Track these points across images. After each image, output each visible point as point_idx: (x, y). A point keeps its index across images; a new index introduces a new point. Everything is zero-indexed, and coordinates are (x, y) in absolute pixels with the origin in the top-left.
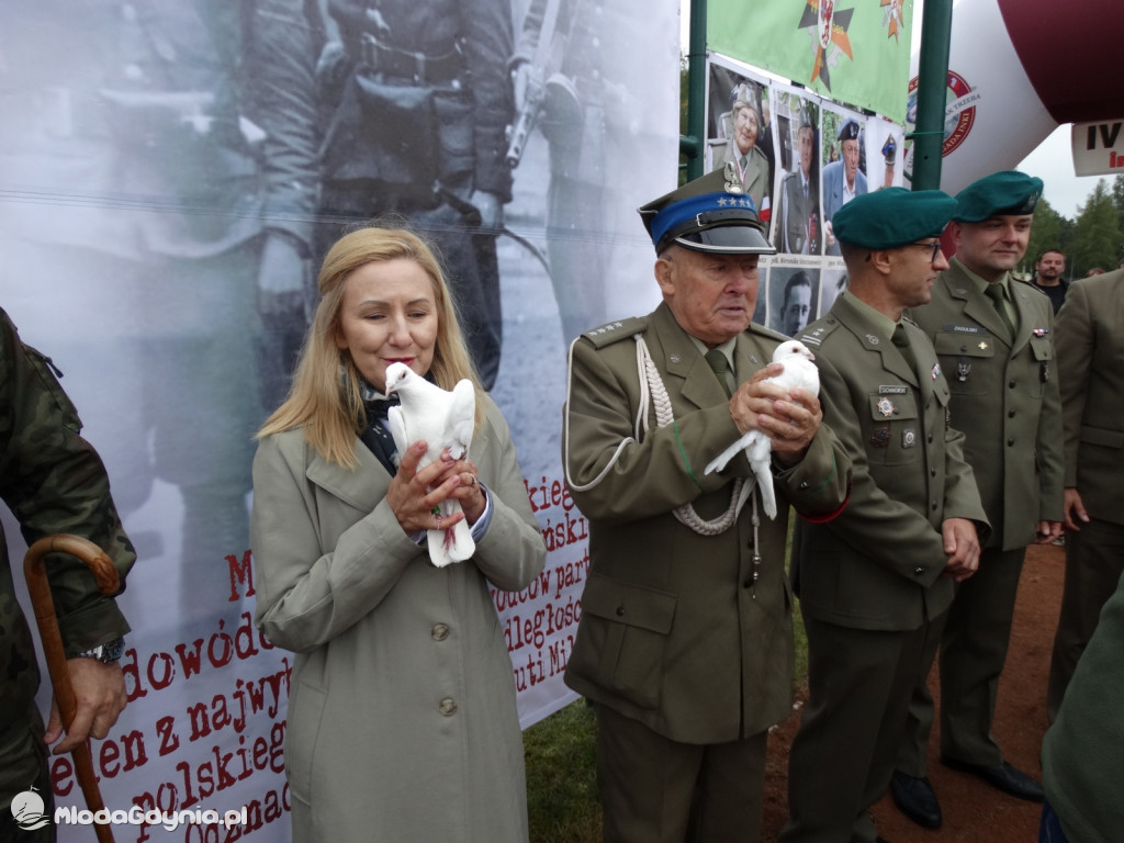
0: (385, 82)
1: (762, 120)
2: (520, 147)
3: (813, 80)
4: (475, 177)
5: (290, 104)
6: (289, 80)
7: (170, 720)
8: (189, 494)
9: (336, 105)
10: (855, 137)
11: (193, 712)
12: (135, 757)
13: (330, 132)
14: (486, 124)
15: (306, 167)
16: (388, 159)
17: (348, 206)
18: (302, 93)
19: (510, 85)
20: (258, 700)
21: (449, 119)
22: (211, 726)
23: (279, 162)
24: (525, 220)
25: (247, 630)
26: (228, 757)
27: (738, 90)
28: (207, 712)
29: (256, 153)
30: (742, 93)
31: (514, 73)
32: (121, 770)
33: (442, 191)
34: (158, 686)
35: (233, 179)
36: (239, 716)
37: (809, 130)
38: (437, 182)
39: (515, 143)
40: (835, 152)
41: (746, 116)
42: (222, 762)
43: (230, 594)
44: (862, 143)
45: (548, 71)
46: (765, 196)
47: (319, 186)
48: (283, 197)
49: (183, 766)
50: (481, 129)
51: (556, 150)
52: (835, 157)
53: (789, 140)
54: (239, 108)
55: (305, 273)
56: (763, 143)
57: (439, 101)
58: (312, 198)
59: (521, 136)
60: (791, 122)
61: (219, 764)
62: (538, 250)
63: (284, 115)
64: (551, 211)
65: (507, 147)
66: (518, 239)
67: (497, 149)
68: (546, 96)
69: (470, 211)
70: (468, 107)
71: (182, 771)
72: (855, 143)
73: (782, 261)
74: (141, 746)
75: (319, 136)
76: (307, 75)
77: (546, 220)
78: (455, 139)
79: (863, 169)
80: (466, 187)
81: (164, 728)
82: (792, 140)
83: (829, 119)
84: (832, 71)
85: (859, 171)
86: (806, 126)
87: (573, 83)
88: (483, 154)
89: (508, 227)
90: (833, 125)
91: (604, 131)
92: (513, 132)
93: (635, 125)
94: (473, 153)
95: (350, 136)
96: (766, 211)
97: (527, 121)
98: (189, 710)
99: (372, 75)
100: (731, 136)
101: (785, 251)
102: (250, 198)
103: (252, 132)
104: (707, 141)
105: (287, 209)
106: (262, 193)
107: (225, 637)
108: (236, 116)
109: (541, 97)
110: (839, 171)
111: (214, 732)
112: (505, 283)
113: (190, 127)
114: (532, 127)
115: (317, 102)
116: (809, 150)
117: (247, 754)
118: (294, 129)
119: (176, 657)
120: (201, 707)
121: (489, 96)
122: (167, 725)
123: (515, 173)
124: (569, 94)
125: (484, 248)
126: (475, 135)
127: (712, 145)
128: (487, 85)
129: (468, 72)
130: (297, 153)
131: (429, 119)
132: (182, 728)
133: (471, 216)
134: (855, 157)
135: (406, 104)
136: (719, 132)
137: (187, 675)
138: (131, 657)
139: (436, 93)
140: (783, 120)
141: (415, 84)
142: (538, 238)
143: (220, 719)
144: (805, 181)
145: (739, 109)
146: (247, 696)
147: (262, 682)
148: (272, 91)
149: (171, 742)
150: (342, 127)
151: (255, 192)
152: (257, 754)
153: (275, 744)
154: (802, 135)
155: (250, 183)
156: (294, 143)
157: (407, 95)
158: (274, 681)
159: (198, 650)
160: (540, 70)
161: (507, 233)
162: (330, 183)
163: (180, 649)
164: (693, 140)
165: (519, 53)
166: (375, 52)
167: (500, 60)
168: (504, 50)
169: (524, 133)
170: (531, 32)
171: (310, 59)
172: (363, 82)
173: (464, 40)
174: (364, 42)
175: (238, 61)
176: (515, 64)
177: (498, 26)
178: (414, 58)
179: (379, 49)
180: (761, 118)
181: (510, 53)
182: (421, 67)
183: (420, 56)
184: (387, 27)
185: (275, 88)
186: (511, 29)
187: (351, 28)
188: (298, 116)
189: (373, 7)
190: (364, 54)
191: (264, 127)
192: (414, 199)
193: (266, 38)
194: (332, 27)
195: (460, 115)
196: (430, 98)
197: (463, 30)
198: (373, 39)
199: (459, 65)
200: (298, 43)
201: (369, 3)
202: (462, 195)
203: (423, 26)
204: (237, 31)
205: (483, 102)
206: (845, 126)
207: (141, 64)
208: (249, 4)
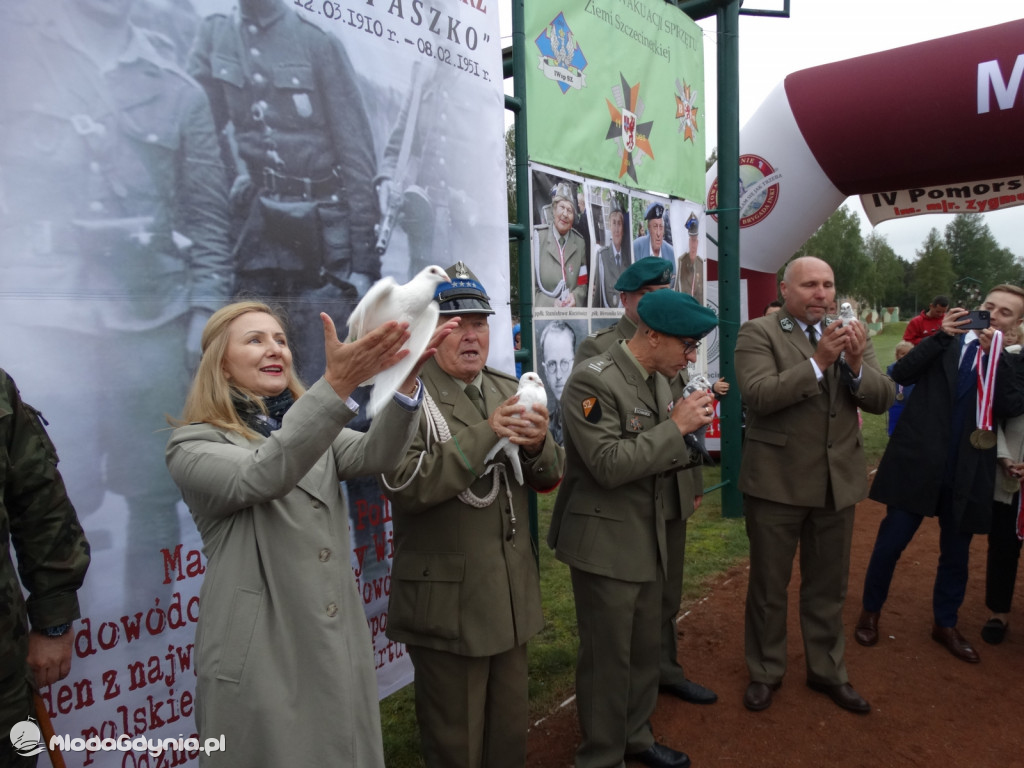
0: (282, 200)
1: (578, 209)
2: (386, 240)
3: (621, 176)
4: (352, 263)
5: (210, 220)
6: (209, 204)
8: (132, 502)
9: (245, 218)
13: (240, 238)
14: (359, 224)
15: (222, 263)
16: (284, 254)
17: (254, 288)
18: (219, 212)
19: (376, 196)
21: (330, 223)
23: (202, 261)
27: (556, 188)
29: (186, 256)
30: (560, 191)
31: (378, 188)
33: (326, 274)
35: (168, 275)
36: (169, 674)
37: (620, 214)
38: (323, 268)
39: (382, 237)
40: (643, 229)
41: (563, 207)
43: (164, 579)
44: (666, 221)
45: (405, 184)
46: (582, 265)
47: (233, 276)
48: (205, 284)
50: (355, 228)
51: (414, 240)
52: (643, 232)
53: (602, 222)
54: (172, 225)
56: (580, 226)
57: (322, 211)
58: (227, 284)
59: (387, 231)
60: (603, 209)
63: (206, 228)
65: (376, 240)
67: (368, 242)
68: (405, 202)
69: (348, 288)
70: (344, 214)
72: (660, 221)
73: (602, 313)
75: (232, 241)
76: (224, 200)
78: (335, 237)
79: (669, 241)
80: (344, 271)
83: (637, 204)
84: (637, 169)
85: (665, 242)
86: (617, 211)
87: (426, 191)
88: (358, 246)
91: (450, 225)
92: (380, 229)
93: (473, 220)
94: (350, 246)
95: (256, 240)
96: (584, 277)
97: (390, 221)
99: (271, 196)
100: (551, 222)
101: (603, 306)
102: (180, 287)
103: (182, 241)
105: (207, 293)
106: (189, 283)
108: (170, 231)
109: (400, 203)
110: (646, 243)
113: (136, 241)
114: (394, 225)
115: (230, 217)
116: (620, 228)
121: (360, 205)
123: (383, 259)
124: (424, 200)
126: (351, 232)
127: (538, 230)
128: (358, 197)
129: (344, 189)
130: (216, 254)
131: (317, 224)
133: (351, 291)
134: (661, 232)
135: (298, 214)
136: (542, 220)
139: (320, 205)
140: (596, 208)
141: (304, 200)
144: (617, 253)
145: (557, 202)
148: (197, 212)
150: (250, 233)
151: (184, 283)
154: (613, 218)
155: (180, 277)
156: (213, 246)
157: (298, 208)
160: (399, 184)
162: (241, 273)
164: (520, 227)
165: (381, 173)
166: (274, 180)
167: (367, 179)
168: (369, 172)
169: (389, 229)
170: (390, 158)
171: (225, 188)
172: (265, 201)
173: (339, 167)
174: (265, 174)
175: (172, 193)
176: (379, 181)
177: (364, 156)
178: (303, 182)
179: (276, 177)
180: (577, 207)
181: (374, 173)
182: (309, 188)
183: (307, 180)
184: (282, 162)
185: (198, 209)
186: (374, 157)
187: (255, 165)
188: (216, 228)
189: (272, 149)
190: (265, 182)
191: (190, 238)
192: (306, 281)
193: (192, 177)
194: (241, 165)
195: (339, 220)
196: (316, 210)
197: (338, 161)
198: (272, 171)
199: (336, 185)
200: (216, 178)
201: (269, 147)
202: (342, 277)
203: (309, 159)
204: (172, 174)
205: (356, 209)
206: (651, 208)
207: (103, 200)
208: (180, 154)
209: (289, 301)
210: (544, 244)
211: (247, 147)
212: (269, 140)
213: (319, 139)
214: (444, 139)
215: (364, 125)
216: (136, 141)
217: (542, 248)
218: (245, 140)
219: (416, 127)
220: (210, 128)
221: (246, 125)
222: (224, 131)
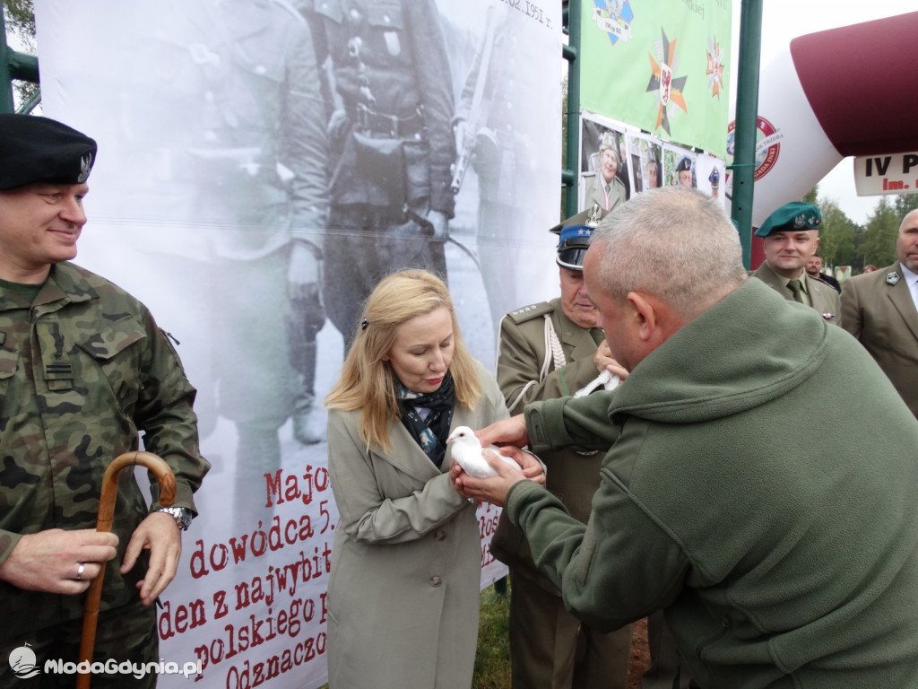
0: (372, 136)
1: (621, 158)
2: (460, 180)
3: (656, 128)
4: (430, 200)
5: (310, 153)
6: (310, 137)
7: (223, 593)
8: (241, 428)
9: (340, 153)
10: (688, 169)
11: (239, 589)
12: (198, 619)
13: (336, 172)
14: (438, 163)
15: (320, 196)
16: (374, 189)
17: (347, 222)
18: (318, 145)
19: (452, 136)
20: (282, 582)
21: (414, 160)
22: (250, 600)
23: (301, 193)
24: (463, 231)
25: (277, 529)
26: (260, 623)
27: (603, 137)
28: (248, 589)
29: (288, 188)
30: (606, 139)
31: (455, 128)
32: (188, 627)
33: (409, 211)
34: (217, 568)
35: (272, 206)
36: (269, 594)
37: (655, 164)
38: (406, 205)
39: (456, 177)
40: (674, 180)
41: (608, 156)
42: (256, 627)
43: (266, 502)
44: (694, 173)
45: (478, 126)
47: (329, 209)
48: (305, 217)
49: (230, 628)
50: (434, 167)
51: (483, 181)
52: (674, 183)
53: (640, 172)
54: (277, 157)
55: (319, 270)
56: (622, 175)
57: (407, 149)
58: (324, 217)
59: (461, 172)
60: (641, 159)
61: (253, 627)
62: (472, 252)
63: (306, 161)
64: (481, 223)
65: (451, 180)
66: (458, 244)
67: (445, 181)
68: (477, 143)
69: (427, 225)
70: (425, 152)
71: (229, 631)
72: (689, 173)
74: (202, 611)
75: (329, 175)
76: (322, 134)
77: (477, 231)
78: (417, 175)
80: (424, 208)
81: (219, 599)
82: (643, 172)
83: (669, 156)
84: (671, 121)
86: (652, 161)
87: (495, 134)
88: (436, 184)
89: (451, 236)
90: (672, 160)
91: (514, 167)
92: (455, 169)
94: (429, 184)
95: (349, 174)
97: (464, 161)
98: (237, 587)
99: (363, 132)
100: (599, 169)
102: (282, 218)
103: (285, 173)
104: (580, 173)
105: (306, 225)
106: (291, 215)
107: (262, 534)
108: (275, 163)
109: (473, 145)
111: (252, 604)
113: (245, 170)
114: (468, 166)
115: (328, 151)
116: (655, 178)
117: (273, 622)
118: (313, 170)
119: (229, 547)
120: (244, 585)
121: (440, 144)
122: (220, 597)
123: (457, 198)
124: (493, 143)
125: (437, 251)
126: (430, 171)
127: (585, 177)
128: (438, 137)
129: (425, 128)
130: (313, 187)
131: (401, 161)
132: (231, 600)
133: (427, 228)
134: (689, 183)
135: (386, 151)
136: (590, 167)
137: (237, 561)
138: (200, 545)
139: (404, 143)
140: (636, 158)
141: (391, 137)
142: (471, 243)
143: (256, 595)
145: (603, 151)
146: (275, 579)
147: (286, 568)
148: (298, 145)
149: (222, 610)
150: (344, 168)
151: (286, 214)
152: (280, 622)
153: (293, 616)
154: (649, 169)
155: (283, 209)
156: (313, 180)
157: (386, 145)
158: (294, 568)
159: (244, 543)
160: (473, 126)
162: (336, 207)
163: (232, 541)
164: (570, 173)
165: (458, 114)
166: (366, 116)
167: (446, 119)
168: (448, 112)
169: (463, 169)
170: (466, 100)
171: (323, 122)
172: (358, 136)
173: (422, 107)
174: (358, 110)
175: (277, 125)
176: (456, 122)
177: (444, 97)
178: (391, 120)
179: (369, 114)
180: (620, 158)
181: (452, 114)
182: (395, 126)
183: (394, 118)
184: (374, 99)
185: (300, 143)
186: (453, 98)
187: (351, 100)
188: (315, 162)
189: (365, 85)
190: (359, 118)
191: (293, 170)
192: (393, 217)
193: (295, 109)
194: (338, 100)
195: (420, 158)
196: (401, 148)
197: (422, 100)
198: (365, 108)
199: (419, 124)
200: (316, 111)
201: (362, 83)
202: (422, 214)
203: (396, 98)
204: (277, 105)
205: (435, 149)
206: (680, 161)
207: (216, 130)
208: (285, 87)
209: (377, 236)
210: (590, 190)
211: (342, 81)
212: (362, 77)
213: (407, 79)
214: (511, 83)
215: (445, 65)
216: (246, 72)
217: (588, 194)
218: (342, 75)
219: (489, 71)
220: (312, 62)
221: (344, 61)
222: (324, 66)
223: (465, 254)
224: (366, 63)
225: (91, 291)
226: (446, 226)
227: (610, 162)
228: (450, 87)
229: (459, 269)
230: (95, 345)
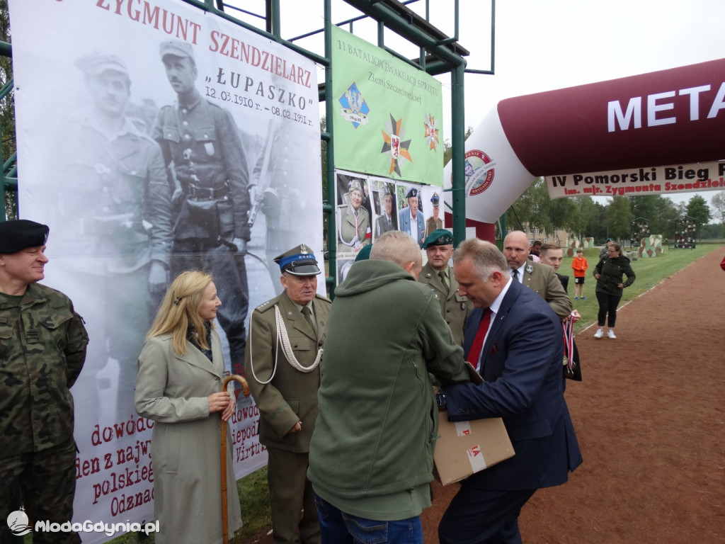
0: (198, 201)
1: (364, 194)
2: (253, 219)
3: (391, 173)
4: (235, 232)
5: (161, 213)
6: (161, 205)
8: (121, 363)
9: (180, 211)
10: (415, 196)
13: (177, 222)
14: (239, 211)
15: (168, 236)
16: (199, 230)
17: (184, 249)
18: (166, 209)
19: (248, 195)
21: (223, 211)
23: (157, 235)
24: (257, 248)
27: (351, 183)
29: (149, 233)
30: (354, 184)
31: (250, 190)
33: (221, 239)
35: (140, 243)
37: (390, 196)
38: (219, 236)
39: (251, 217)
40: (404, 203)
41: (356, 194)
44: (419, 198)
45: (265, 187)
46: (368, 227)
47: (173, 242)
48: (158, 247)
50: (236, 214)
51: (269, 218)
52: (405, 206)
53: (379, 201)
54: (142, 217)
55: (167, 276)
56: (365, 204)
57: (219, 205)
58: (170, 247)
59: (254, 214)
60: (379, 193)
62: (262, 259)
63: (159, 218)
64: (267, 243)
65: (248, 219)
66: (253, 256)
67: (243, 221)
68: (264, 197)
69: (233, 246)
70: (230, 206)
72: (415, 198)
75: (172, 224)
76: (168, 202)
77: (265, 247)
78: (226, 219)
79: (421, 210)
80: (231, 237)
83: (400, 189)
85: (419, 211)
86: (388, 194)
87: (276, 190)
88: (238, 223)
89: (249, 251)
90: (403, 192)
91: (289, 208)
92: (250, 213)
93: (303, 205)
94: (234, 223)
95: (185, 222)
96: (369, 233)
97: (256, 208)
99: (193, 199)
100: (349, 203)
102: (146, 249)
103: (147, 225)
105: (159, 252)
106: (151, 247)
108: (141, 220)
109: (262, 198)
110: (407, 211)
112: (249, 274)
113: (125, 226)
114: (258, 211)
115: (172, 211)
116: (390, 204)
118: (163, 222)
121: (240, 200)
123: (251, 229)
124: (275, 195)
125: (239, 260)
126: (234, 216)
127: (340, 208)
128: (238, 196)
129: (231, 192)
130: (163, 231)
131: (217, 212)
133: (233, 248)
134: (415, 205)
135: (206, 208)
136: (343, 202)
139: (218, 202)
140: (375, 193)
141: (210, 200)
144: (388, 218)
145: (352, 191)
148: (155, 210)
150: (182, 220)
151: (148, 247)
154: (385, 198)
155: (146, 244)
156: (163, 227)
157: (206, 204)
160: (261, 188)
161: (248, 253)
162: (177, 241)
164: (329, 207)
165: (251, 182)
166: (194, 190)
167: (244, 186)
168: (245, 182)
170: (256, 174)
171: (169, 196)
172: (190, 201)
173: (228, 181)
174: (190, 187)
175: (143, 201)
176: (250, 187)
177: (242, 174)
178: (209, 191)
179: (196, 189)
181: (248, 183)
182: (212, 193)
183: (211, 189)
184: (199, 180)
185: (156, 208)
186: (248, 174)
187: (185, 183)
188: (164, 218)
189: (193, 174)
190: (190, 192)
191: (152, 223)
192: (210, 244)
193: (153, 191)
194: (178, 184)
195: (227, 210)
196: (216, 204)
197: (228, 177)
198: (193, 186)
199: (227, 190)
200: (165, 191)
201: (192, 173)
202: (229, 240)
203: (213, 178)
204: (143, 190)
205: (237, 203)
206: (409, 191)
207: (109, 206)
208: (147, 180)
209: (202, 255)
210: (344, 215)
211: (180, 173)
212: (192, 169)
213: (218, 167)
214: (286, 160)
215: (242, 156)
216: (126, 175)
217: (343, 218)
218: (180, 170)
219: (271, 156)
220: (163, 165)
221: (181, 162)
222: (169, 167)
223: (258, 261)
224: (194, 162)
225: (46, 297)
226: (245, 246)
227: (357, 197)
228: (246, 168)
229: (254, 270)
230: (48, 322)
